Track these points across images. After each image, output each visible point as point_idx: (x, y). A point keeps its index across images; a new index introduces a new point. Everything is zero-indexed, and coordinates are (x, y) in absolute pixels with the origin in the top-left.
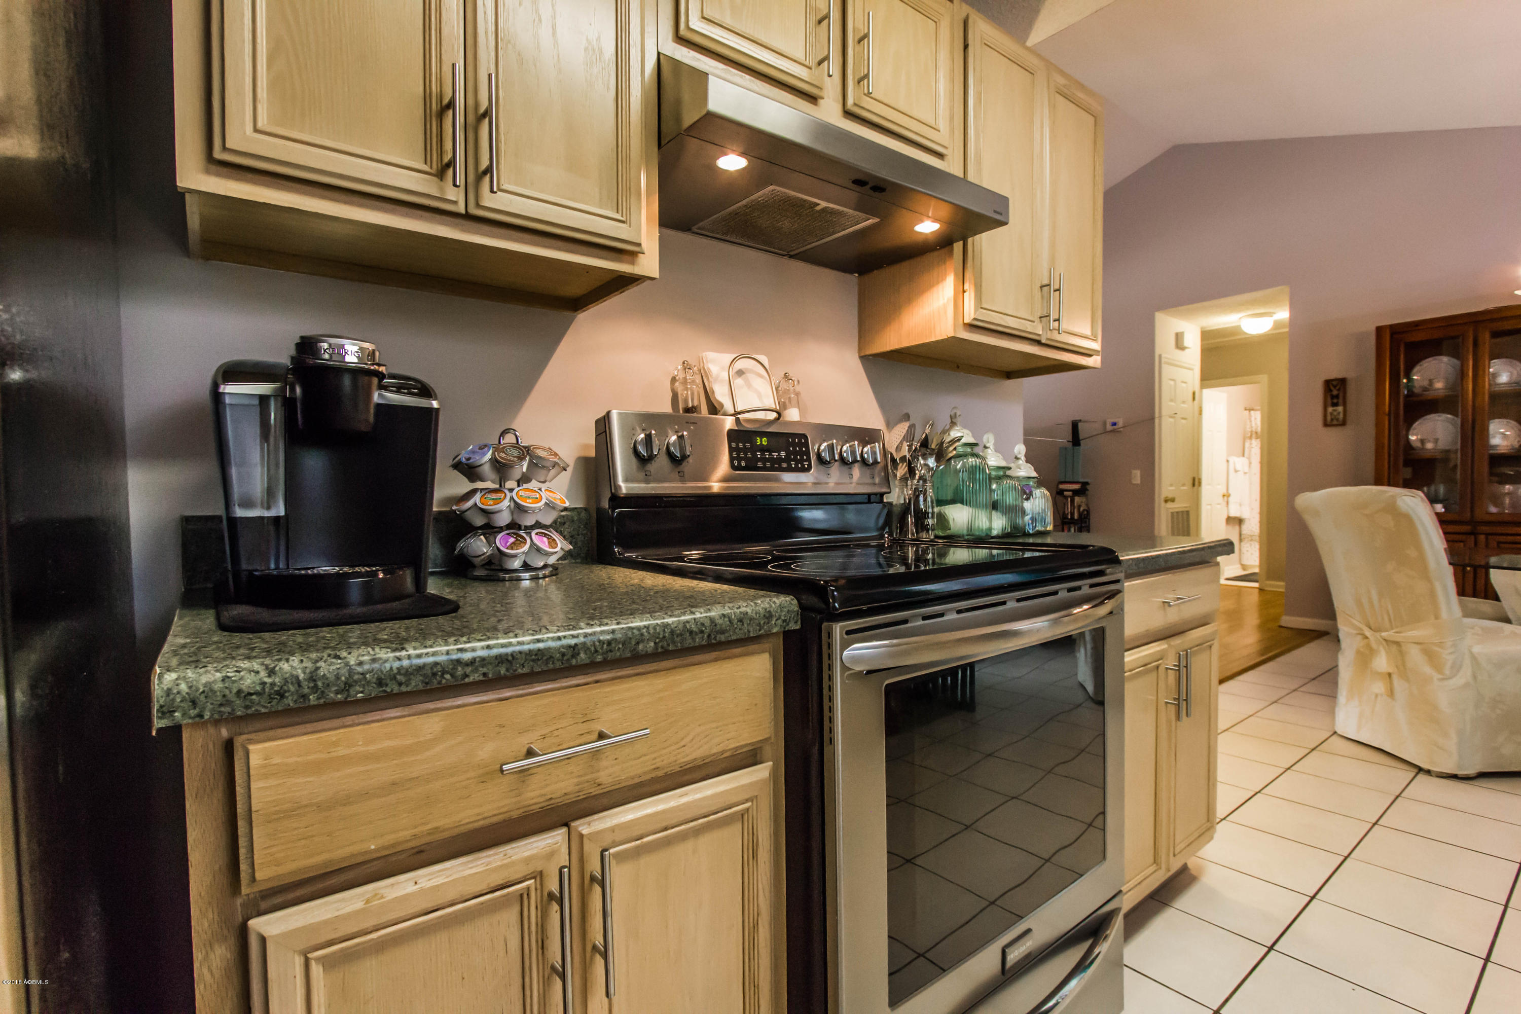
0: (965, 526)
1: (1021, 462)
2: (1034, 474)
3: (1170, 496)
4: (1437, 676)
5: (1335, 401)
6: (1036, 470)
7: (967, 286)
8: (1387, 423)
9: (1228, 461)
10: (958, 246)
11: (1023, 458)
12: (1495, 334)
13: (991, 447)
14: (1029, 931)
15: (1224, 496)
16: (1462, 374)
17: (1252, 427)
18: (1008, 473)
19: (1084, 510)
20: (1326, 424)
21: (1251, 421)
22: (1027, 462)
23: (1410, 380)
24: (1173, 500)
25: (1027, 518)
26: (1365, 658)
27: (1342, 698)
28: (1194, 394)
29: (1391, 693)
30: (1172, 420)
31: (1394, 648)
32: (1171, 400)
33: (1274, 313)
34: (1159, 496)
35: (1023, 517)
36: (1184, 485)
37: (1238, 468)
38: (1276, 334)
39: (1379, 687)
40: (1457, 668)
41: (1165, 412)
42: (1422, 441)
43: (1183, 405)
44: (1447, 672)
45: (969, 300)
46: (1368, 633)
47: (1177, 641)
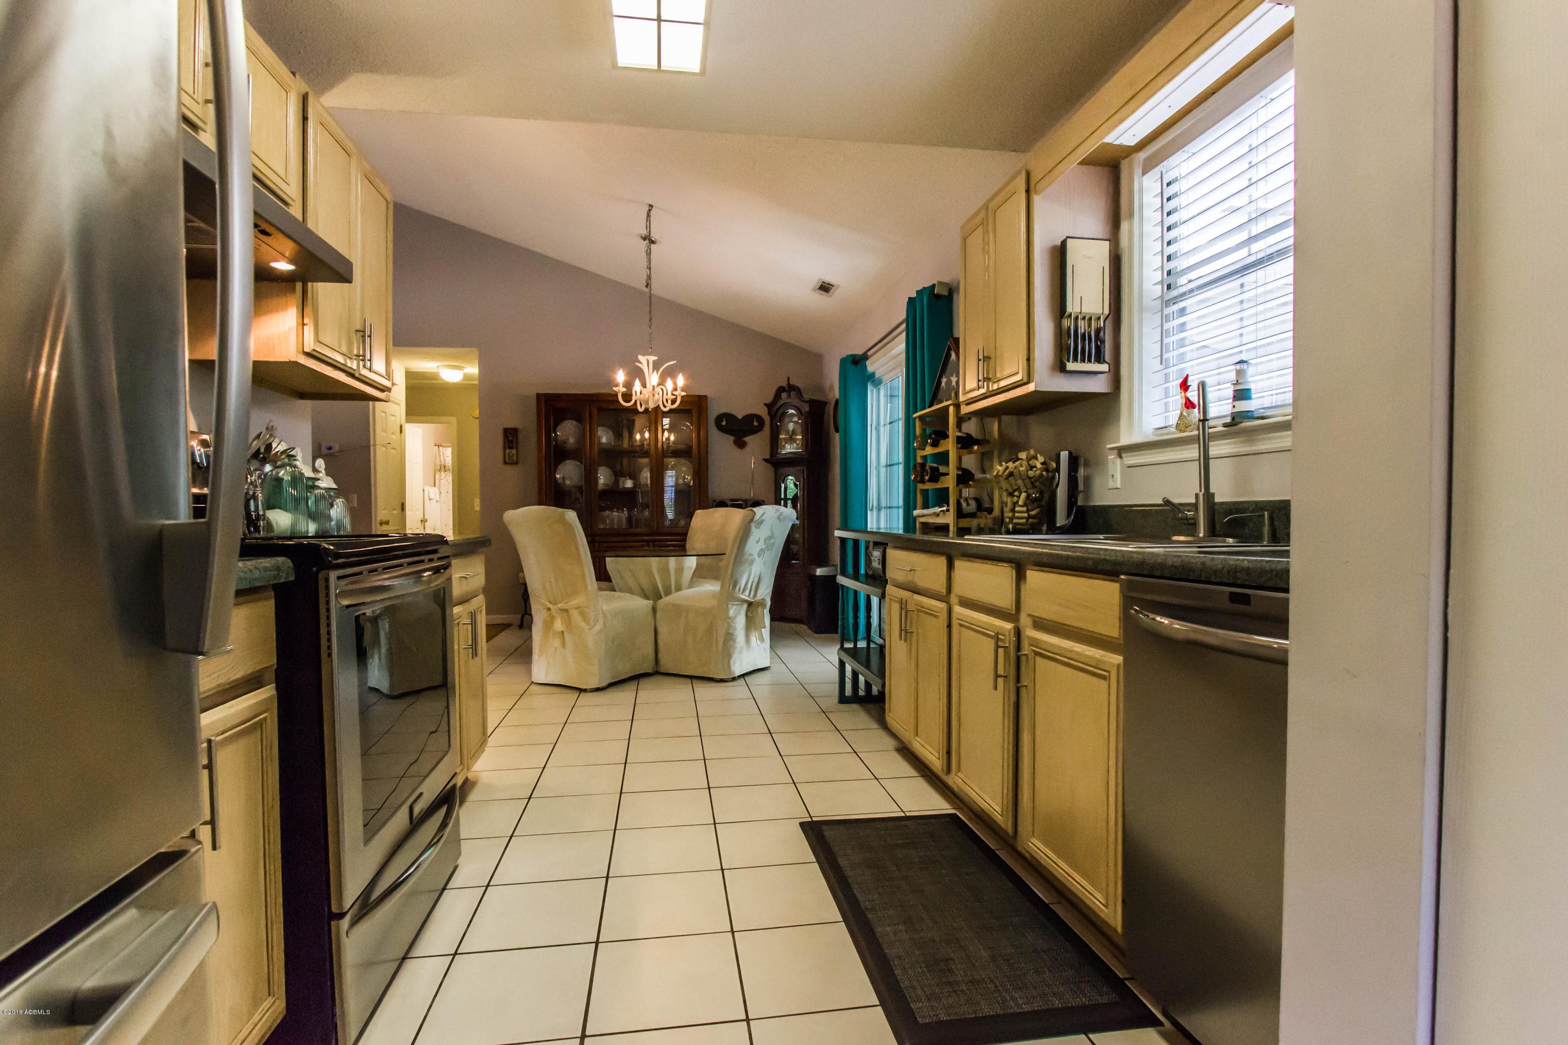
0: (290, 528)
1: (321, 475)
2: (334, 486)
3: (384, 520)
4: (586, 627)
5: (511, 445)
6: (335, 482)
7: (306, 321)
8: (544, 465)
9: (424, 490)
10: (299, 286)
11: (323, 471)
12: (600, 410)
13: (300, 460)
14: (421, 794)
15: (421, 521)
16: (583, 436)
17: (441, 461)
18: (317, 483)
20: (505, 463)
21: (440, 456)
22: (327, 474)
23: (556, 434)
24: (387, 523)
25: (333, 523)
26: (548, 624)
27: (535, 657)
28: (401, 427)
29: (564, 644)
30: (384, 449)
31: (565, 614)
32: (384, 431)
33: (464, 368)
34: (375, 521)
35: (330, 521)
36: (395, 510)
37: (432, 496)
38: (467, 384)
39: (557, 643)
40: (596, 621)
41: (379, 440)
42: (564, 478)
43: (392, 436)
44: (592, 623)
45: (309, 331)
46: (551, 606)
47: (466, 606)
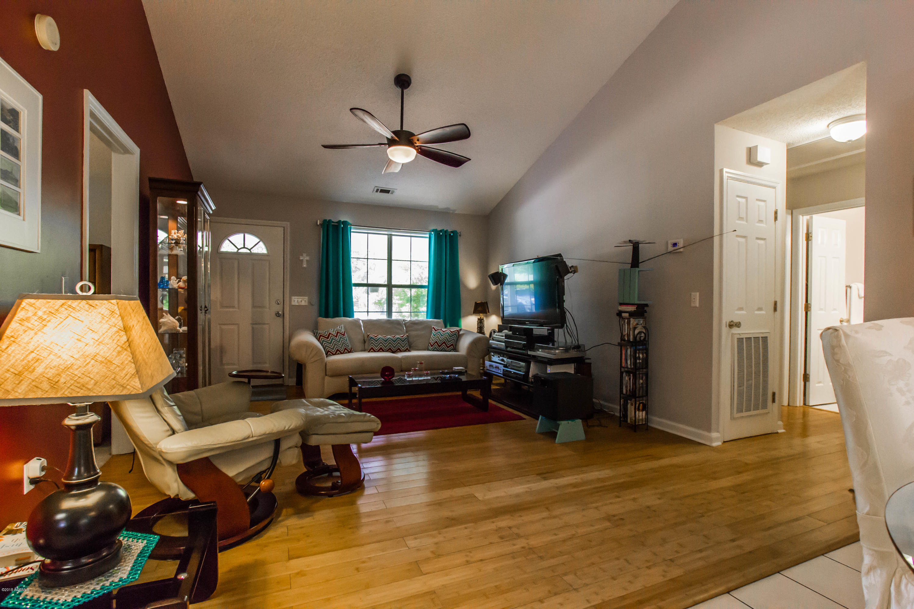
3: (736, 320)
19: (640, 333)
24: (738, 325)
28: (776, 213)
34: (719, 321)
36: (757, 309)
43: (759, 224)
